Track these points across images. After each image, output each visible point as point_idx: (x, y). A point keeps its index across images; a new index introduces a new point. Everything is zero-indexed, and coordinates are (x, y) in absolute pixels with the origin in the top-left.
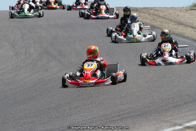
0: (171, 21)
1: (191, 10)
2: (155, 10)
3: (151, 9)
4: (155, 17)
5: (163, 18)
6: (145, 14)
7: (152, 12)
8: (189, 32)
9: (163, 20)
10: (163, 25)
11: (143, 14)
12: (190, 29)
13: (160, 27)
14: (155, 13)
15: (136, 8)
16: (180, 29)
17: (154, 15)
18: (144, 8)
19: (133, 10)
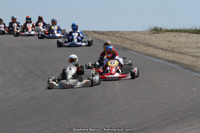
0: (140, 43)
1: (154, 33)
2: (120, 33)
3: (117, 32)
5: (131, 40)
6: (113, 37)
7: (118, 35)
8: (160, 53)
9: (132, 42)
10: (133, 47)
11: (111, 37)
12: (160, 51)
13: (131, 48)
16: (151, 51)
17: (122, 38)
18: (109, 32)
19: (99, 34)
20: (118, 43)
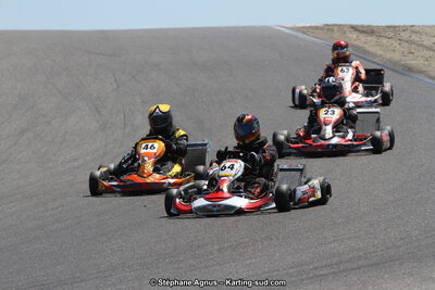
2: (413, 32)
3: (405, 29)
4: (413, 46)
5: (430, 49)
6: (390, 41)
7: (405, 35)
9: (431, 53)
10: (430, 65)
11: (385, 41)
13: (423, 69)
14: (413, 37)
15: (369, 26)
17: (412, 43)
18: (388, 27)
19: (364, 32)
20: (396, 57)
